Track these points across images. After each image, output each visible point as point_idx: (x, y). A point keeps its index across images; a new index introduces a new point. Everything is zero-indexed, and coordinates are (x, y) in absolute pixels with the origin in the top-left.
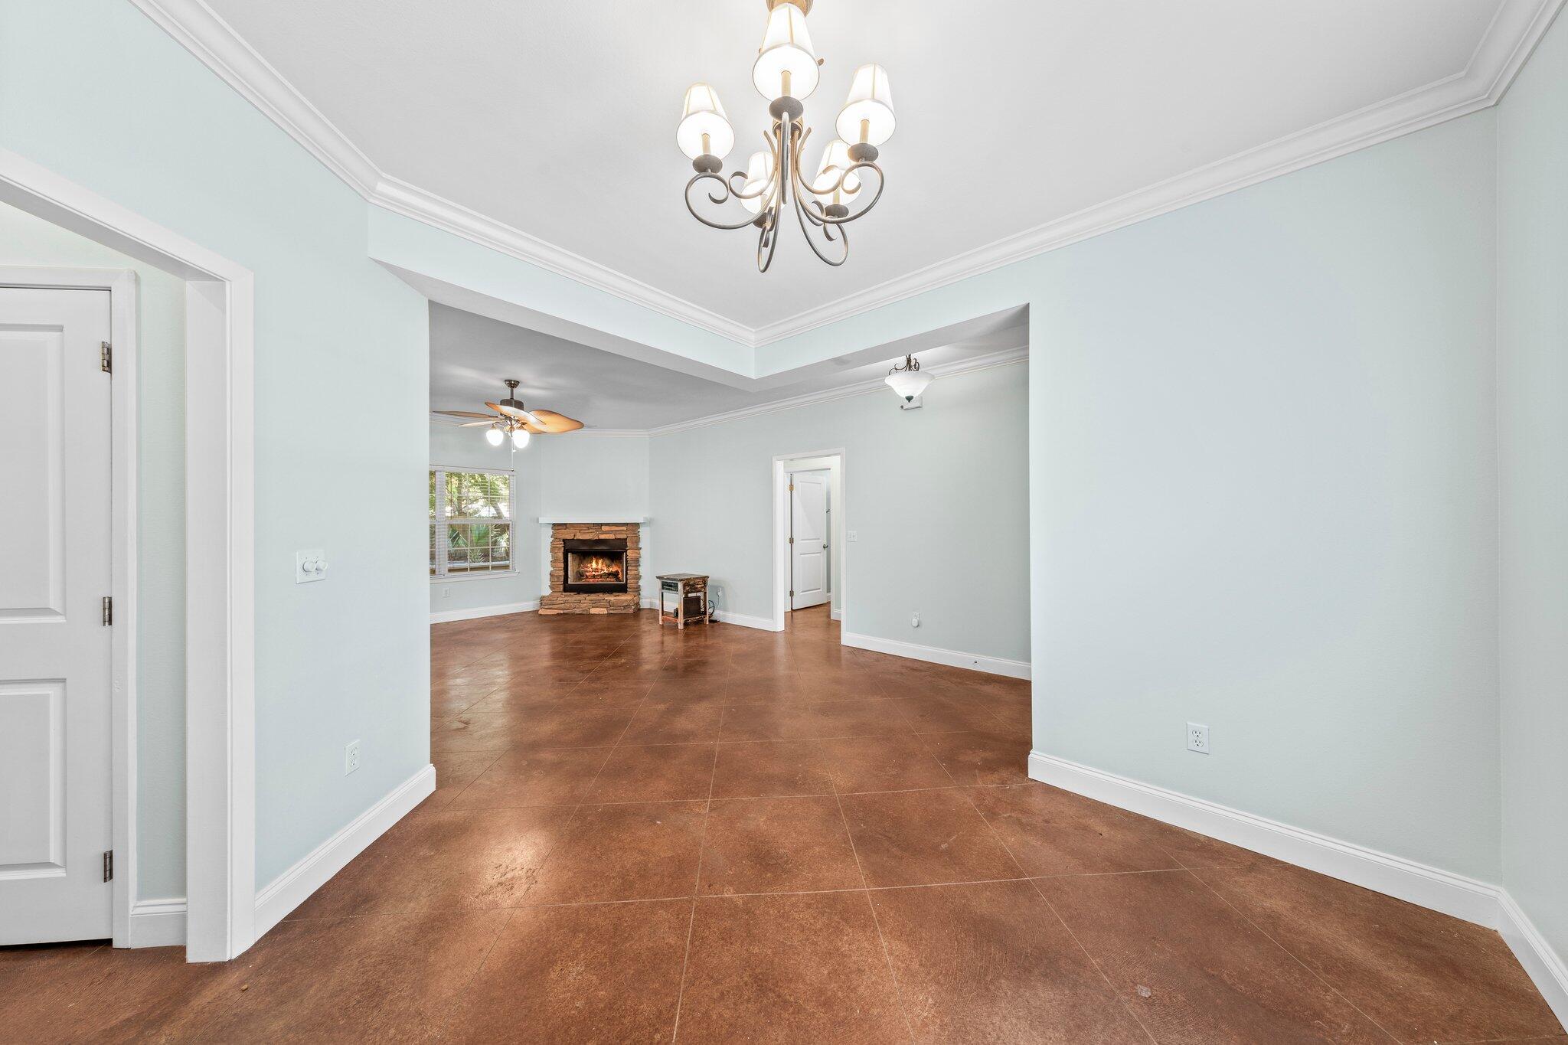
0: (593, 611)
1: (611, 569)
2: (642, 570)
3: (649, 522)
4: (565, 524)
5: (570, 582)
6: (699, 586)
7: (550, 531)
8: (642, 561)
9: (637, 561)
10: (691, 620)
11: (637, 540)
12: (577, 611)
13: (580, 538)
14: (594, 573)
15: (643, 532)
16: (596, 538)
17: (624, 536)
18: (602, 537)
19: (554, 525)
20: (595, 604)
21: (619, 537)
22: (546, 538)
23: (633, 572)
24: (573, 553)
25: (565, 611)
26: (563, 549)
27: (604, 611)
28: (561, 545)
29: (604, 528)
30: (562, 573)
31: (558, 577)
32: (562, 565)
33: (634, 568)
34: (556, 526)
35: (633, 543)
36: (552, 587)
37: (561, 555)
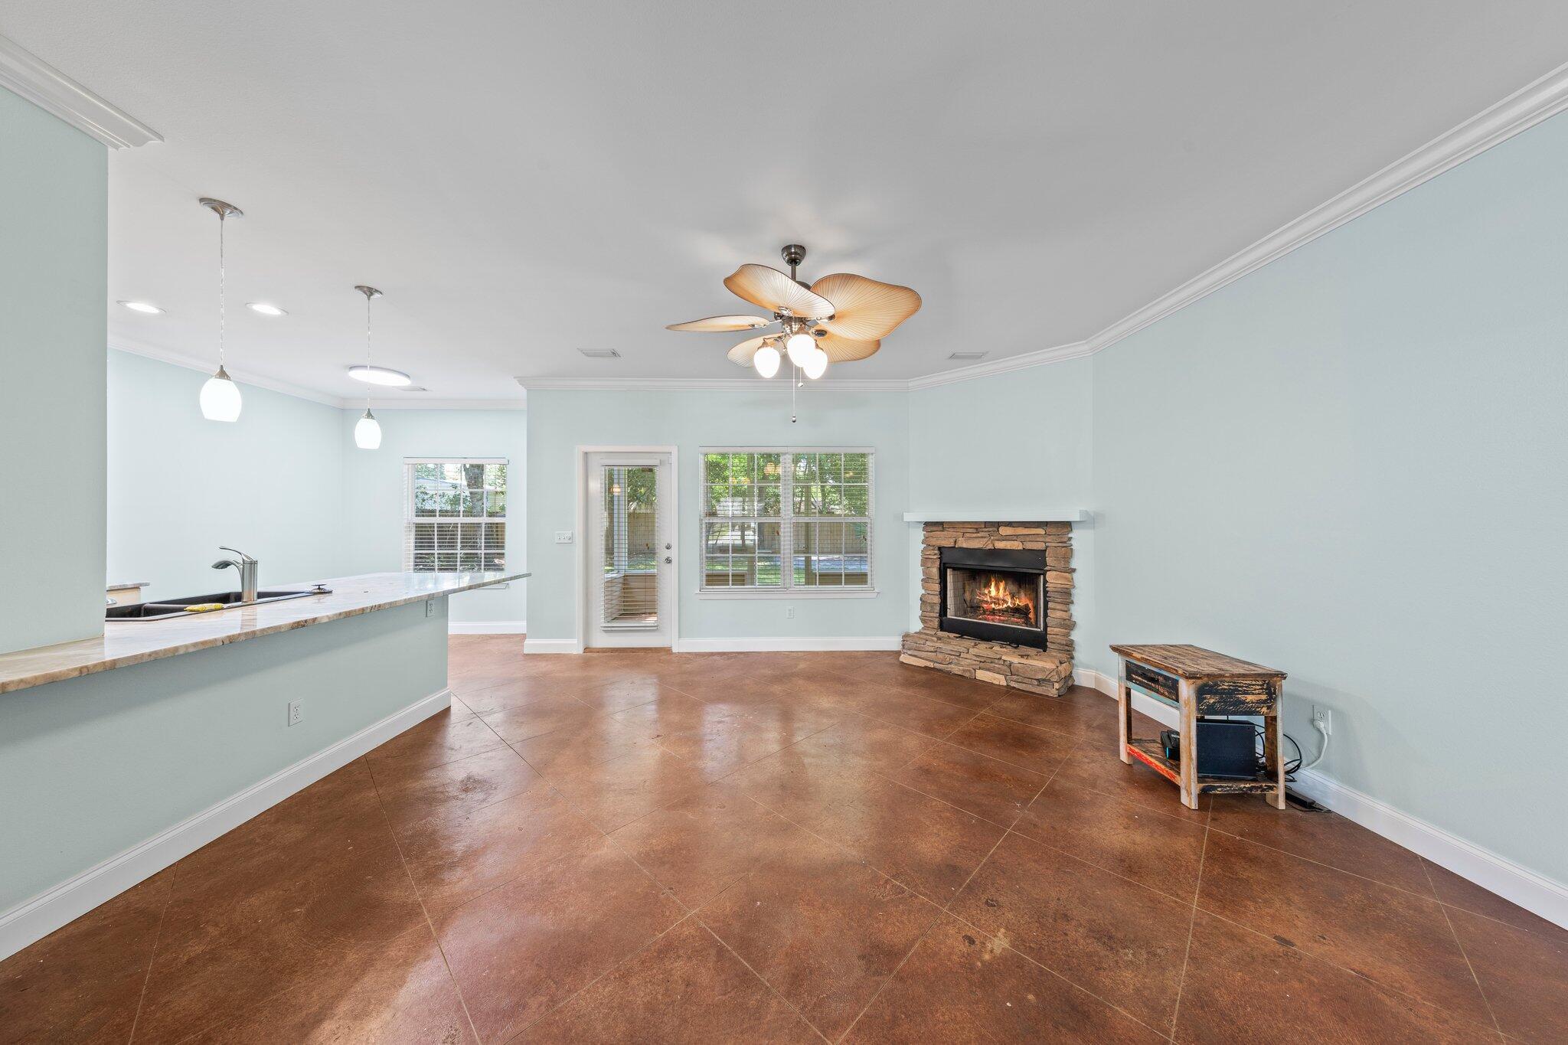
0: (982, 675)
1: (1017, 602)
2: (1078, 611)
3: (1091, 521)
4: (942, 523)
5: (951, 615)
6: (1250, 698)
7: (919, 534)
8: (1078, 595)
9: (1066, 596)
10: (1222, 788)
11: (1067, 554)
12: (956, 669)
13: (965, 545)
14: (993, 606)
15: (1079, 539)
16: (990, 547)
17: (1040, 546)
18: (1000, 545)
19: (927, 524)
20: (985, 663)
21: (1030, 546)
22: (916, 541)
23: (1059, 614)
24: (954, 569)
25: (938, 666)
26: (938, 563)
27: (1000, 680)
28: (934, 555)
29: (1003, 531)
30: (937, 600)
31: (932, 605)
32: (937, 587)
33: (1059, 607)
34: (929, 526)
35: (1057, 558)
36: (923, 619)
37: (935, 571)
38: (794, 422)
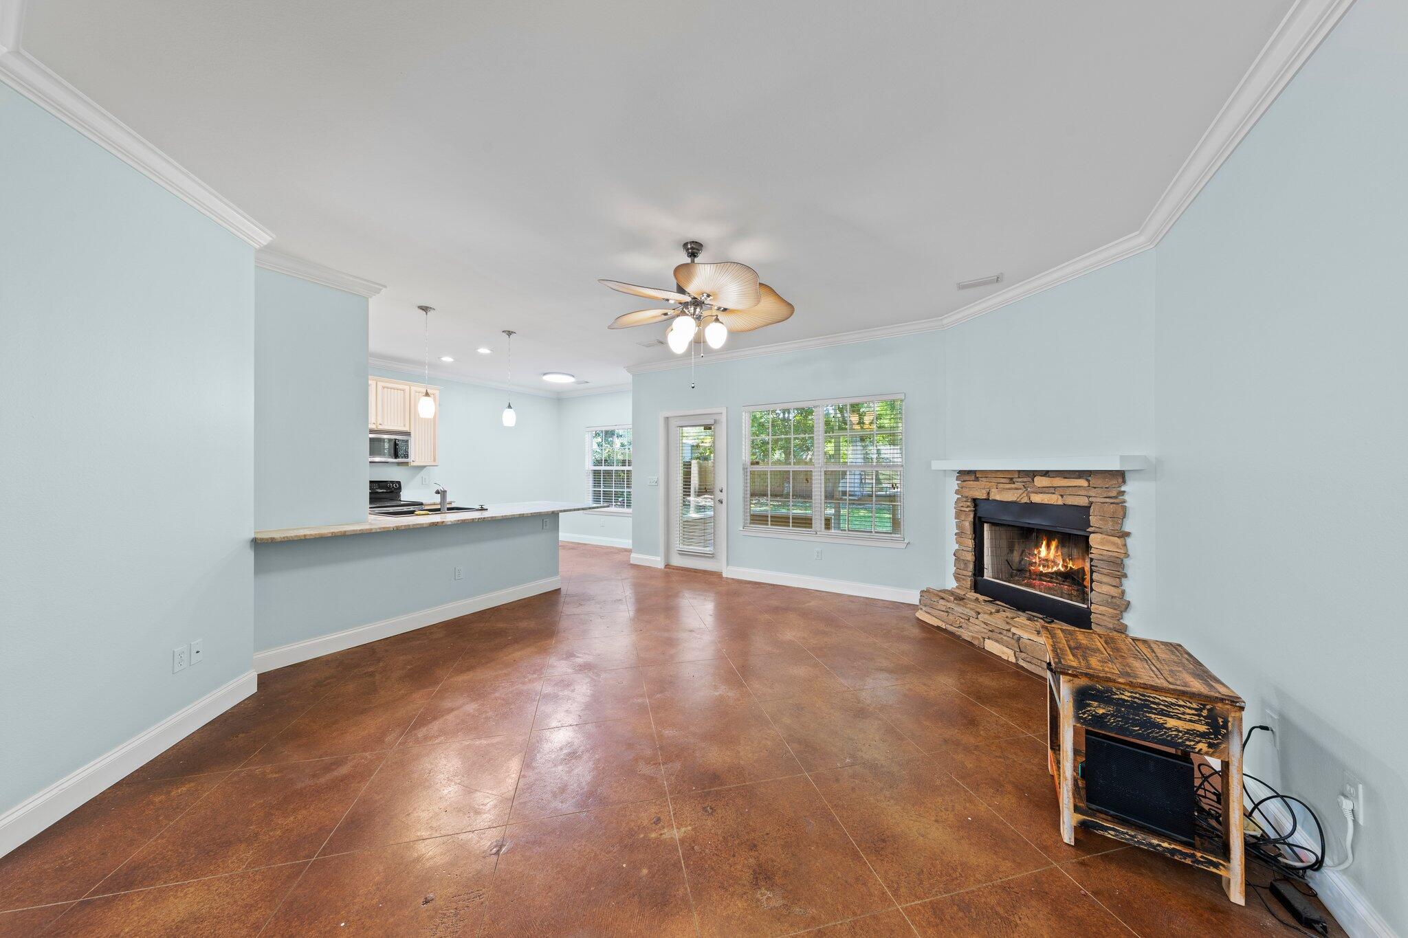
0: (992, 646)
1: (1070, 565)
2: (1133, 588)
3: (1152, 470)
4: (974, 472)
5: (988, 575)
6: (1171, 723)
7: (953, 484)
8: (1131, 566)
9: (1117, 568)
10: (1114, 831)
11: (1120, 511)
12: (966, 635)
13: (998, 498)
14: (1041, 568)
15: (1133, 491)
16: (1025, 500)
17: (1083, 501)
18: (1037, 499)
19: (960, 472)
20: (994, 633)
21: (1071, 501)
22: (950, 493)
23: (1105, 589)
24: (993, 524)
25: (950, 628)
26: (972, 516)
27: (1008, 654)
28: (968, 508)
29: (1040, 482)
30: (970, 557)
31: (966, 563)
32: (970, 543)
33: (1105, 579)
34: (964, 475)
35: (1103, 518)
36: (957, 577)
37: (968, 526)
38: (693, 387)
